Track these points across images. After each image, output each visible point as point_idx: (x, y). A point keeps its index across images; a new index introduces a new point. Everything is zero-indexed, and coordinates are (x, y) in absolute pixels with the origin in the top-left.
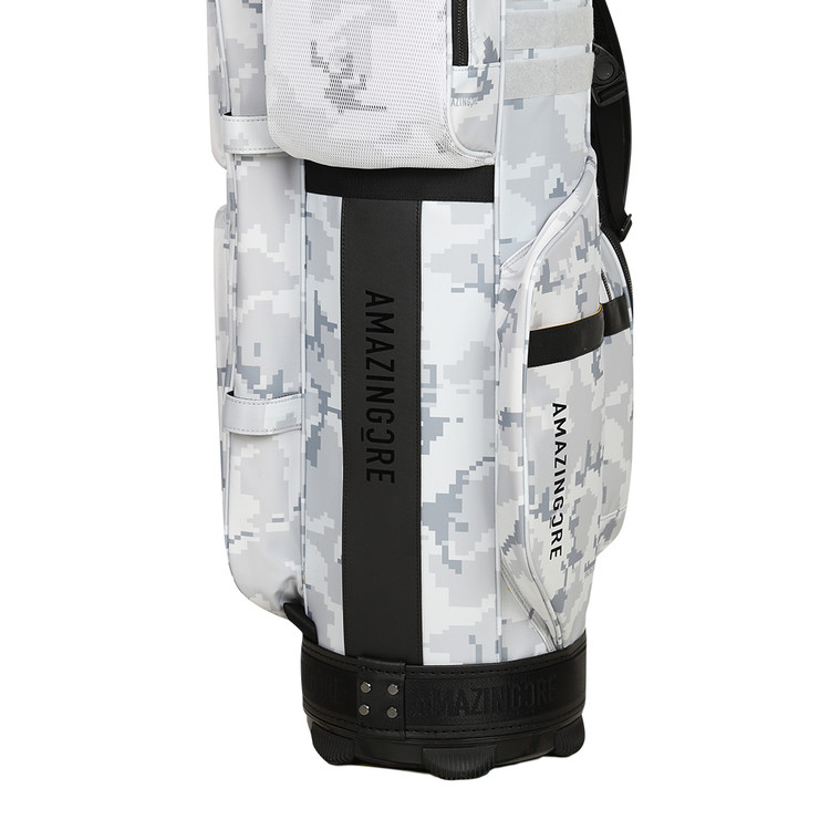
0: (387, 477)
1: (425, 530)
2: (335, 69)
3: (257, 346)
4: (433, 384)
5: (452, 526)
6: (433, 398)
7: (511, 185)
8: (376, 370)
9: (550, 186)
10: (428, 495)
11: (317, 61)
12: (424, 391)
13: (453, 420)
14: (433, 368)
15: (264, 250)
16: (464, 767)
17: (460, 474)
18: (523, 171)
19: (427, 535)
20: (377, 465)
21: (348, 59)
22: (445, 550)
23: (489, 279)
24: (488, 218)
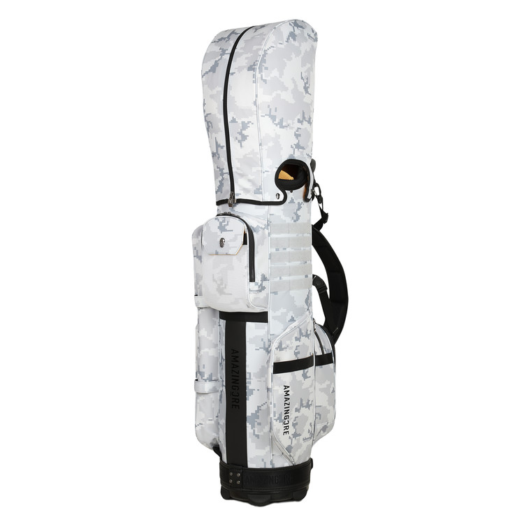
0: (237, 407)
1: (248, 424)
2: (219, 283)
3: (204, 365)
4: (250, 378)
5: (256, 423)
6: (250, 383)
7: (273, 318)
8: (234, 374)
9: (289, 318)
10: (249, 413)
11: (214, 280)
12: (247, 380)
13: (256, 390)
14: (250, 373)
15: (206, 336)
16: (260, 501)
17: (258, 407)
18: (278, 313)
19: (248, 426)
20: (235, 403)
21: (222, 280)
22: (254, 431)
23: (267, 346)
24: (266, 328)
